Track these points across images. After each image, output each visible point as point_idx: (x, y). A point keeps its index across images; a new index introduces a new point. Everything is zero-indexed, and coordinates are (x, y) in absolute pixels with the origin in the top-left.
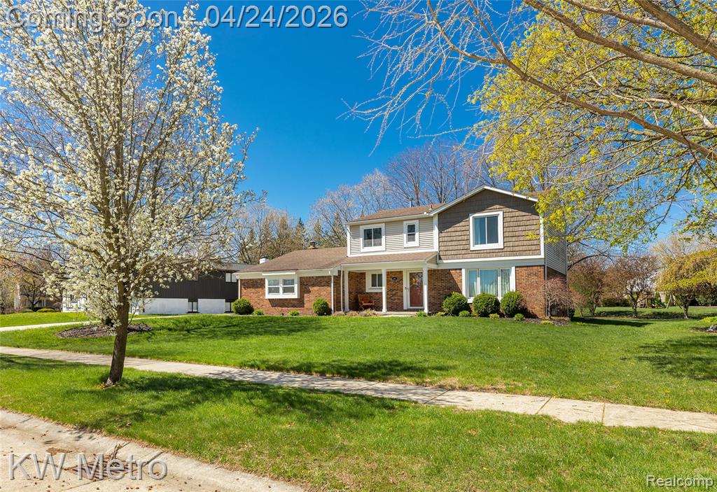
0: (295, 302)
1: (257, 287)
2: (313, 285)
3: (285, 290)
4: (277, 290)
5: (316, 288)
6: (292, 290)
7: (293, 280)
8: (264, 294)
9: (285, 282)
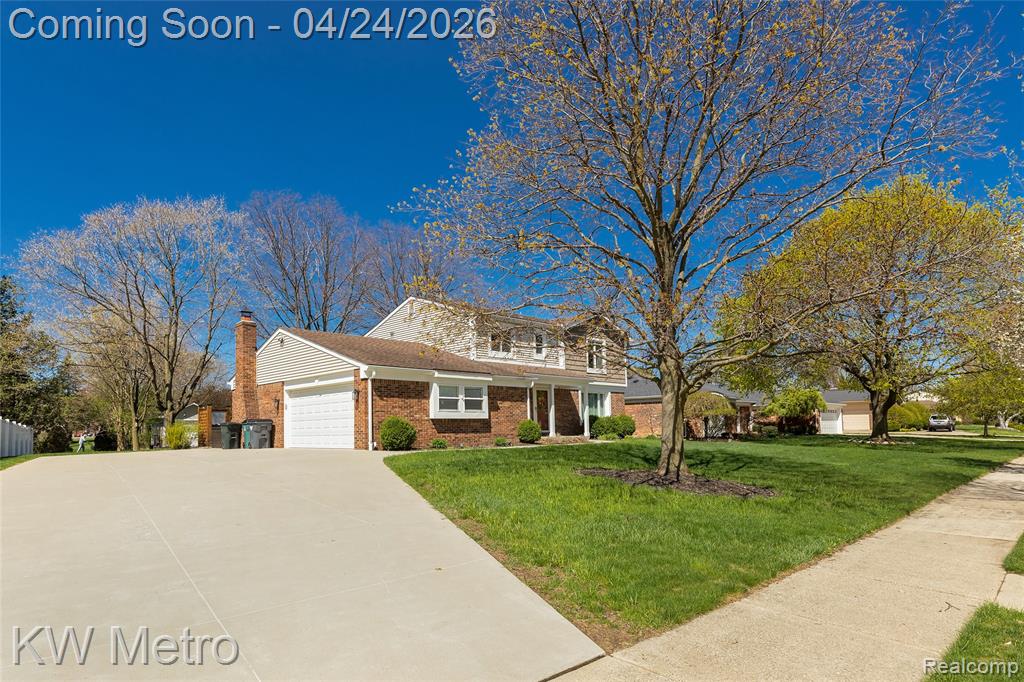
0: (478, 425)
1: (409, 397)
2: (503, 399)
3: (469, 405)
4: (453, 405)
5: (507, 404)
6: (477, 405)
7: (480, 389)
8: (426, 411)
9: (468, 392)
